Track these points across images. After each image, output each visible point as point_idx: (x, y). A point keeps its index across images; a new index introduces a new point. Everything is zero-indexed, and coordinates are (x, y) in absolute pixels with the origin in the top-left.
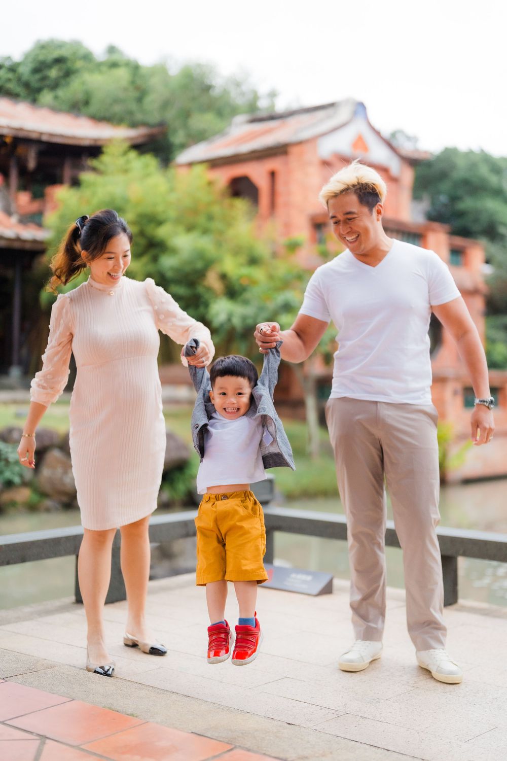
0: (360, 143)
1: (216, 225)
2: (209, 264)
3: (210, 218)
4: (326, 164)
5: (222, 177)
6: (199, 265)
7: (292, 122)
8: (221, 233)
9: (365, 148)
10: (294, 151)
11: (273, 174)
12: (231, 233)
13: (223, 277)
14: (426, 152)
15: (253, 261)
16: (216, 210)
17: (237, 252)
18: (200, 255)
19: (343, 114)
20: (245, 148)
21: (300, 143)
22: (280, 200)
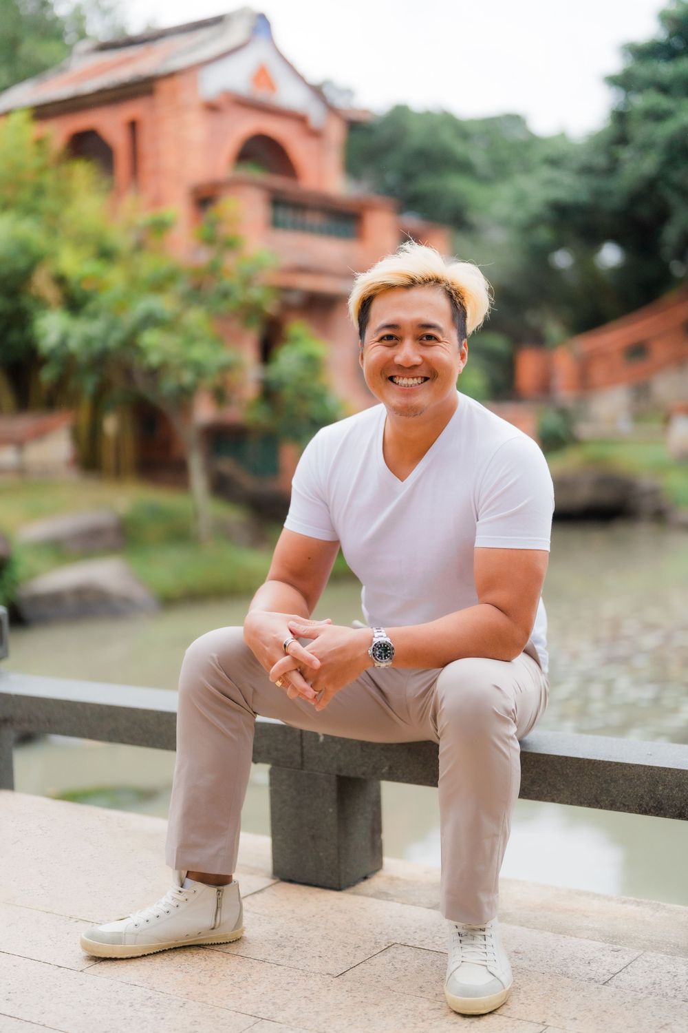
0: (262, 76)
1: (48, 203)
2: (35, 260)
3: (39, 191)
4: (212, 108)
5: (58, 133)
6: (22, 263)
7: (162, 47)
8: (55, 216)
9: (271, 86)
10: (164, 87)
11: (133, 126)
12: (70, 214)
13: (60, 280)
14: (366, 112)
15: (106, 254)
16: (49, 179)
17: (80, 240)
18: (24, 248)
19: (236, 34)
20: (90, 86)
21: (171, 75)
22: (147, 165)
